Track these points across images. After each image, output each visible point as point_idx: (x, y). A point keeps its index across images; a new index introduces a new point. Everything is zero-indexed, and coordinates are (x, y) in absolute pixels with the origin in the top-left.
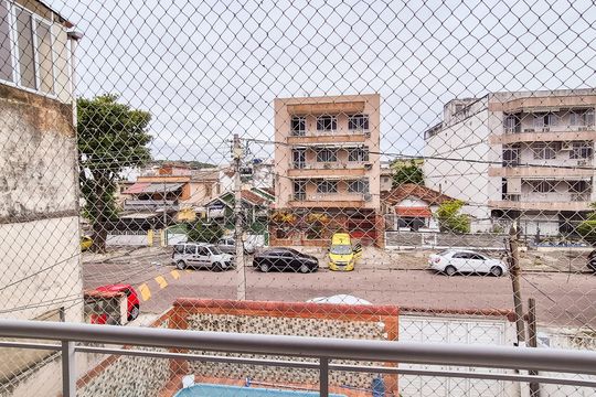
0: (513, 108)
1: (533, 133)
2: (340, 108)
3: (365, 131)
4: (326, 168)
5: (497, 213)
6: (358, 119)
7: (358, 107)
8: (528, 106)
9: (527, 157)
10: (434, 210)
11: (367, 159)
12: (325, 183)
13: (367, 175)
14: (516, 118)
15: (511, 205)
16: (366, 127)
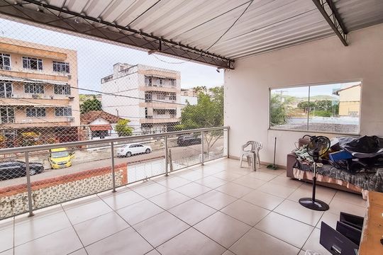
0: (148, 74)
1: (156, 87)
2: (46, 54)
3: (67, 75)
4: (35, 97)
5: (144, 125)
6: (61, 65)
7: (61, 57)
8: (154, 74)
9: (154, 98)
10: (113, 125)
11: (69, 93)
12: (34, 110)
13: (71, 104)
14: (150, 79)
15: (149, 121)
16: (68, 71)
